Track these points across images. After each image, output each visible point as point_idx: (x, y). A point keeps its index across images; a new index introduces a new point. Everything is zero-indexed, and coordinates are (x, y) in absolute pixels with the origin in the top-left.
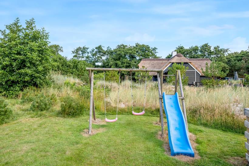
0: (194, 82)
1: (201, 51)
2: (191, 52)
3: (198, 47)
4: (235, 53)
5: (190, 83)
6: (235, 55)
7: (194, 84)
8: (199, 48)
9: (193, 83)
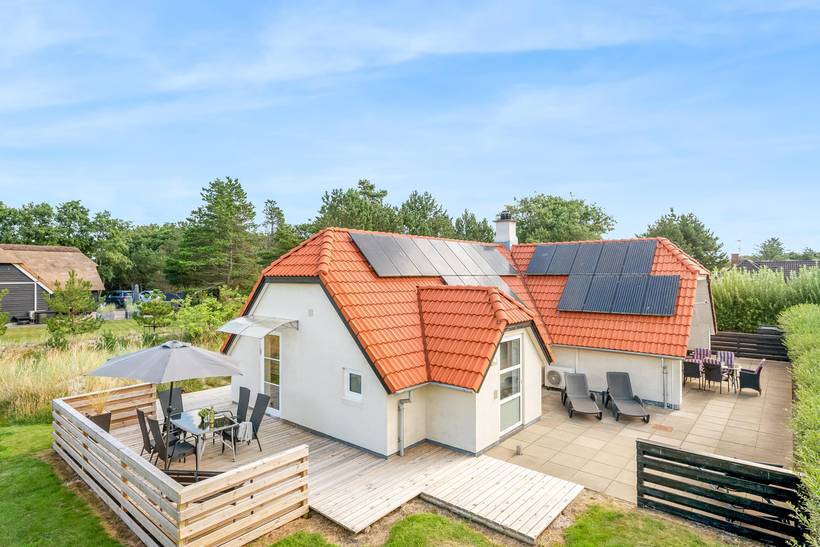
0: (32, 313)
1: (59, 219)
2: (27, 220)
3: (50, 209)
4: (153, 227)
5: (17, 316)
6: (151, 233)
7: (32, 317)
8: (55, 211)
9: (28, 314)
